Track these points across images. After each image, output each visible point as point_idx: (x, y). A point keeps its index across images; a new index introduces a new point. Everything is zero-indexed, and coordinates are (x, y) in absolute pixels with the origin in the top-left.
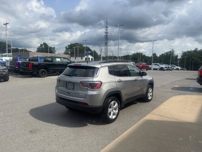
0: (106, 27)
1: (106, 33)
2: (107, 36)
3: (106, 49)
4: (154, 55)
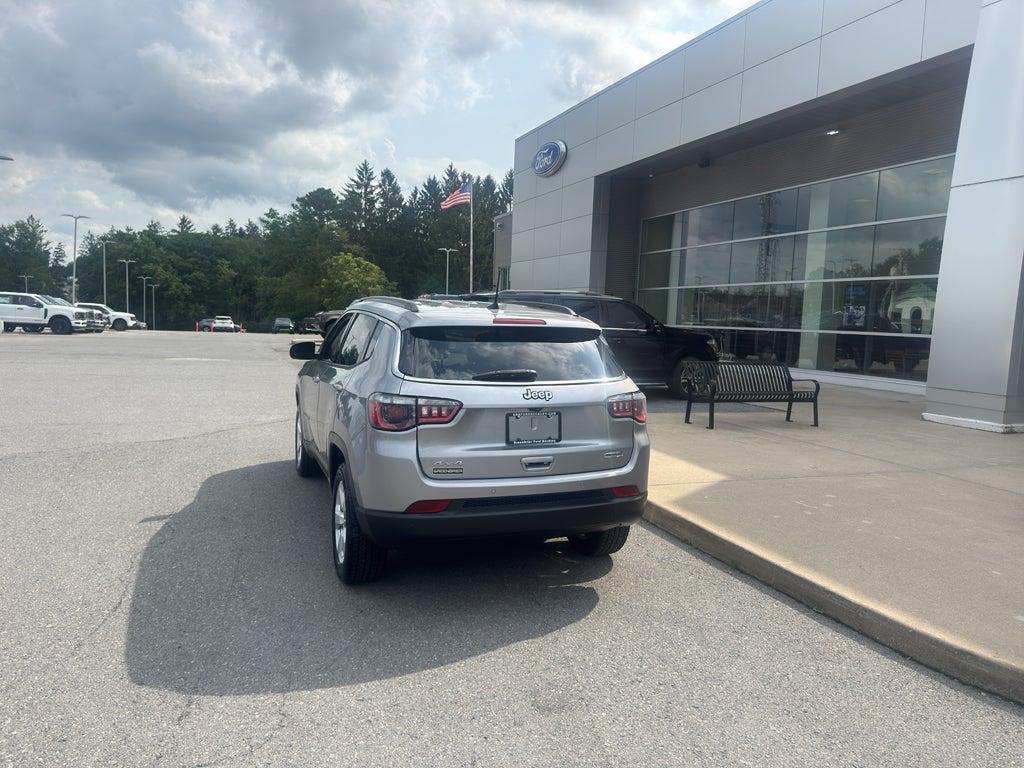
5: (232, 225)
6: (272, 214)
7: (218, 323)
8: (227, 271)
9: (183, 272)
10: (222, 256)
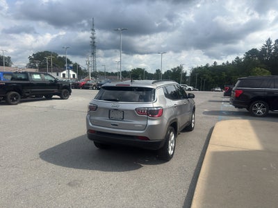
0: (93, 30)
1: (93, 38)
2: (94, 42)
3: (94, 61)
4: (158, 71)
5: (228, 62)
6: (238, 58)
7: (216, 89)
8: (224, 75)
9: (213, 76)
10: (224, 71)
